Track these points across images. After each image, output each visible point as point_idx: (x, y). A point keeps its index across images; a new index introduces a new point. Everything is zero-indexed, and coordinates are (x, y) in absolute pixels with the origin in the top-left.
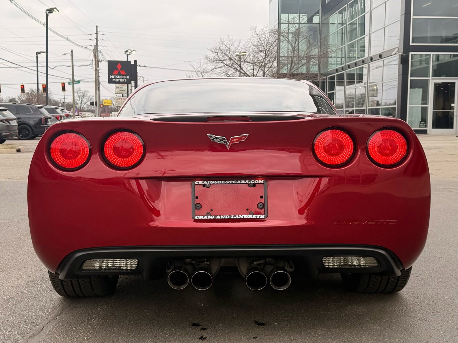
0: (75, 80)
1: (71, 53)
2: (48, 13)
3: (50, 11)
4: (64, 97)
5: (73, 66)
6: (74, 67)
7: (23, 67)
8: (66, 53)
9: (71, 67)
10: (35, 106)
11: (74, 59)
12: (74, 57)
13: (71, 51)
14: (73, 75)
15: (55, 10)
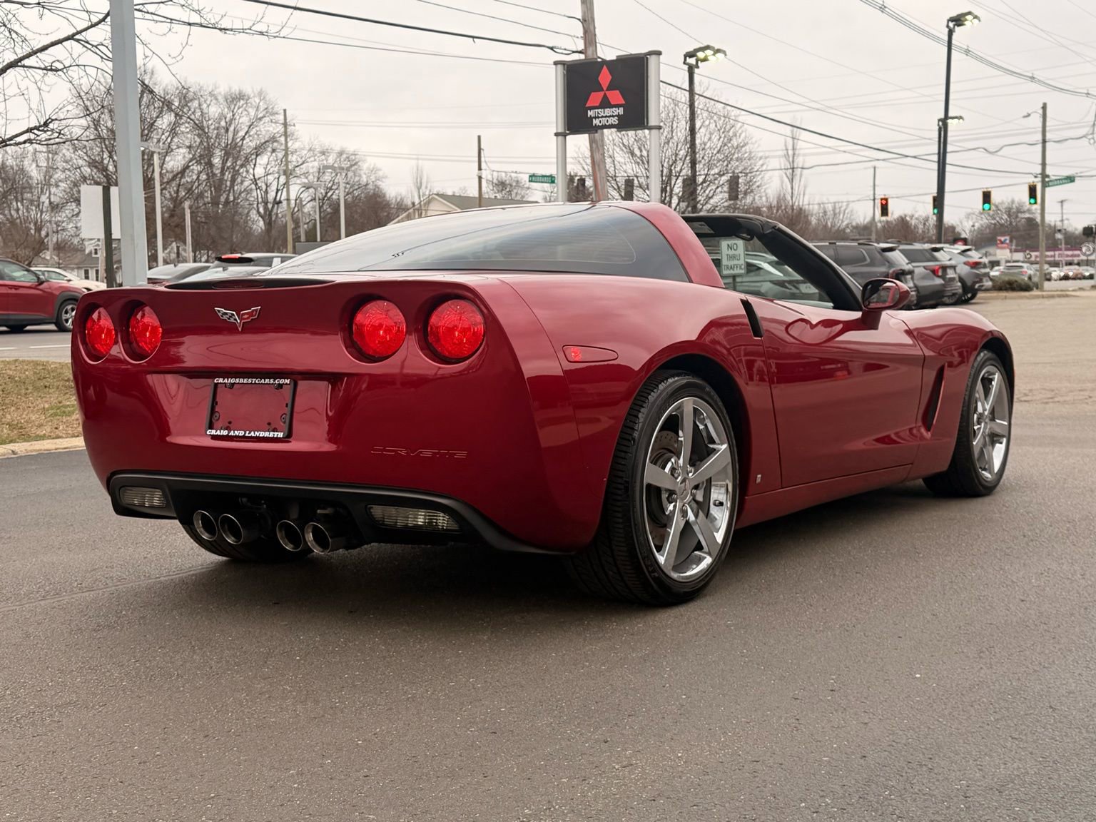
0: (1048, 176)
1: (1041, 111)
2: (954, 27)
3: (958, 20)
4: (1062, 217)
5: (1044, 142)
6: (1047, 144)
7: (907, 156)
8: (1030, 112)
9: (1039, 147)
10: (876, 248)
11: (1048, 124)
12: (1048, 119)
13: (1042, 106)
14: (1044, 164)
15: (970, 17)
